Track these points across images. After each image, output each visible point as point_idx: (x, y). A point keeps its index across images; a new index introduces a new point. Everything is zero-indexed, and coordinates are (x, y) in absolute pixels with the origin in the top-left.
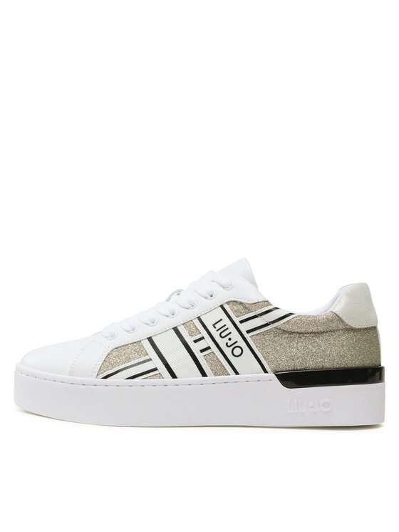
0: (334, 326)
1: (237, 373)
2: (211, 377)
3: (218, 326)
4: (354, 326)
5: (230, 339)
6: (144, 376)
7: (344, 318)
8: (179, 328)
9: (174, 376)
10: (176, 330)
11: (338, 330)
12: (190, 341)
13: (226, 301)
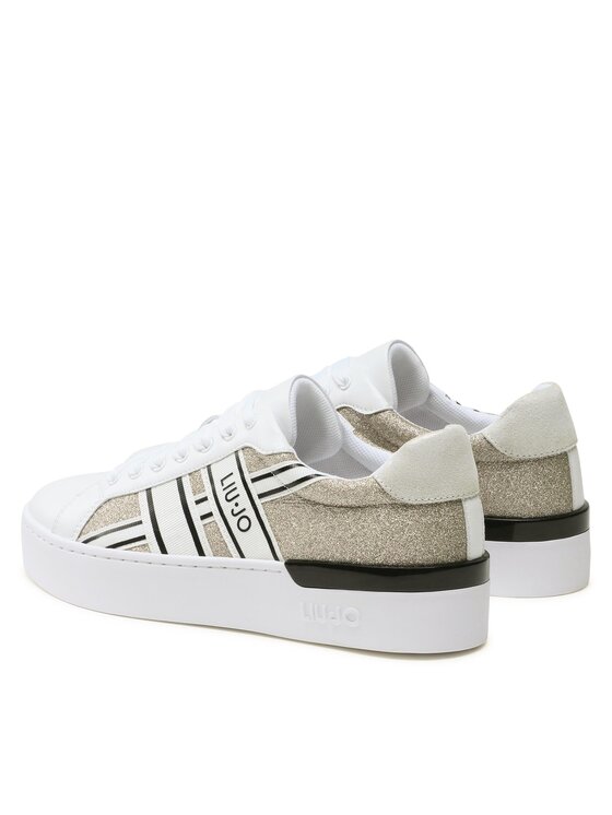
0: (371, 499)
1: (242, 556)
2: (209, 558)
3: (226, 483)
4: (406, 501)
5: (237, 505)
6: (129, 546)
7: (387, 489)
8: (183, 480)
9: (163, 550)
10: (179, 481)
11: (381, 505)
12: (190, 500)
13: (242, 446)
